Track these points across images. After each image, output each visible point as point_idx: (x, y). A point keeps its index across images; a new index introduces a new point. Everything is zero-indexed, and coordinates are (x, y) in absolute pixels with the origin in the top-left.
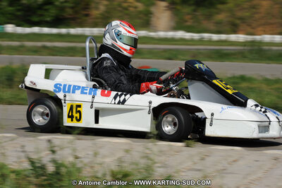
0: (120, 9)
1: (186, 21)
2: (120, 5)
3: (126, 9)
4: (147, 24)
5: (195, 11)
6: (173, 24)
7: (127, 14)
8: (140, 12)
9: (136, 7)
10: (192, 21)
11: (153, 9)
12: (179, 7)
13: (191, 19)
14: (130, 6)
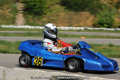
0: (3, 16)
1: (30, 21)
2: (3, 15)
3: (5, 16)
4: (14, 23)
5: (34, 17)
6: (24, 22)
7: (5, 19)
8: (11, 18)
9: (9, 16)
10: (32, 21)
11: (16, 16)
12: (27, 16)
13: (32, 20)
14: (7, 15)
